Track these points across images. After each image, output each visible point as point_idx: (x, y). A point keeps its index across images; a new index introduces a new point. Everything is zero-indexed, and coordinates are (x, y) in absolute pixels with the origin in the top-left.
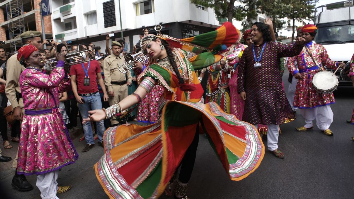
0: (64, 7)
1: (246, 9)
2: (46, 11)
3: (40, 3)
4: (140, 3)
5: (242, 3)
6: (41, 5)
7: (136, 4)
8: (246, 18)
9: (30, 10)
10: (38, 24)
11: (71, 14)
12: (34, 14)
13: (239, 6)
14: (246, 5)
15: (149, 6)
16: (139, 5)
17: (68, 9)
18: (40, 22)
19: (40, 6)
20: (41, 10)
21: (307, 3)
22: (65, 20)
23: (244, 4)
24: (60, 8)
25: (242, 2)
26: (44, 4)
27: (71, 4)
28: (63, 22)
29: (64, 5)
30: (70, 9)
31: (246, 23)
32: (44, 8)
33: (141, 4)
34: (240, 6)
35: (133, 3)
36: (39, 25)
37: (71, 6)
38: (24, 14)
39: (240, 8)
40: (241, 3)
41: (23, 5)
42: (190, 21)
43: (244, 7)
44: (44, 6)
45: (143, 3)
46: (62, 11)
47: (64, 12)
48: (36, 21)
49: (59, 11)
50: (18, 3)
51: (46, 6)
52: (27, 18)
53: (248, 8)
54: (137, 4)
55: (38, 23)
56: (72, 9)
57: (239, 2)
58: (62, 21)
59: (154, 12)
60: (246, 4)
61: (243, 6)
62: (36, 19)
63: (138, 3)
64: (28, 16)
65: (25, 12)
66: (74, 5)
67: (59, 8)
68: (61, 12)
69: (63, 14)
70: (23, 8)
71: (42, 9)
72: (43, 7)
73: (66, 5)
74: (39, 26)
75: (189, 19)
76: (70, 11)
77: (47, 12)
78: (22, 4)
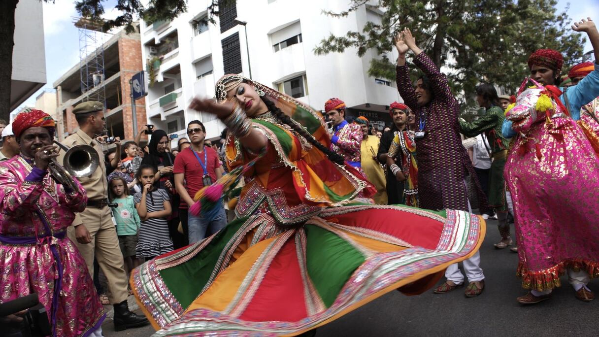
0: (165, 97)
1: (462, 79)
2: (138, 91)
3: (131, 80)
4: (284, 82)
5: (454, 69)
6: (132, 83)
7: (278, 85)
8: (463, 92)
9: (116, 106)
10: (128, 126)
11: (177, 107)
12: (121, 112)
13: (449, 75)
14: (461, 72)
15: (300, 88)
16: (283, 85)
17: (172, 100)
18: (130, 122)
19: (130, 84)
20: (132, 90)
21: (568, 62)
22: (167, 117)
23: (457, 70)
24: (160, 99)
25: (453, 66)
26: (136, 81)
27: (176, 91)
28: (164, 121)
29: (166, 94)
30: (175, 100)
31: (462, 101)
32: (137, 87)
33: (286, 83)
34: (451, 74)
35: (273, 83)
36: (128, 128)
37: (176, 95)
38: (107, 112)
39: (451, 77)
40: (451, 69)
41: (107, 100)
42: (368, 105)
43: (458, 75)
44: (137, 85)
45: (290, 83)
46: (162, 103)
47: (166, 105)
48: (124, 121)
49: (159, 103)
50: (100, 97)
51: (140, 84)
52: (111, 118)
53: (465, 77)
54: (280, 84)
55: (127, 124)
56: (178, 100)
57: (449, 68)
58: (163, 118)
59: (307, 94)
60: (460, 70)
61: (456, 74)
62: (124, 118)
63: (282, 83)
64: (112, 115)
65: (109, 110)
66: (181, 92)
67: (158, 100)
68: (161, 105)
69: (164, 108)
70: (105, 103)
71: (133, 88)
72: (135, 86)
73: (170, 93)
74: (128, 130)
75: (366, 102)
76: (175, 103)
77: (140, 93)
78: (105, 98)
